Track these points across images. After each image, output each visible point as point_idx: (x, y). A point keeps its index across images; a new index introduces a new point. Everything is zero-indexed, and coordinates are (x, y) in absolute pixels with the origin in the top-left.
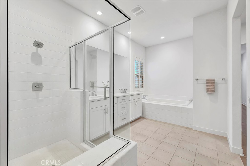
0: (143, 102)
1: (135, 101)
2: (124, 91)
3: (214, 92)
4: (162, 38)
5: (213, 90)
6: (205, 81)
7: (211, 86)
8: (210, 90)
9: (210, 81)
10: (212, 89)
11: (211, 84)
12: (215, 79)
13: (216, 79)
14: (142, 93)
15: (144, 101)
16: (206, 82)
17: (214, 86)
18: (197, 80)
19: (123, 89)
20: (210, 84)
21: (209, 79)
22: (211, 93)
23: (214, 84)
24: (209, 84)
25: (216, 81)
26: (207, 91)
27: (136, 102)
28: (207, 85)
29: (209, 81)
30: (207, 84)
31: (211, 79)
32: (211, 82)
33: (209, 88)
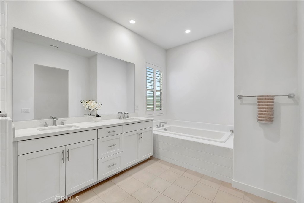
0: (154, 132)
1: (138, 132)
2: (124, 116)
3: (272, 121)
4: (188, 31)
5: (271, 118)
6: (255, 100)
7: (268, 109)
8: (265, 117)
9: (265, 99)
10: (269, 114)
11: (268, 105)
12: (274, 96)
13: (276, 96)
14: (154, 119)
15: (157, 131)
16: (258, 102)
17: (272, 109)
18: (241, 97)
19: (123, 113)
20: (265, 105)
21: (263, 96)
22: (267, 122)
23: (273, 105)
24: (263, 105)
25: (276, 99)
26: (260, 119)
27: (140, 134)
28: (259, 108)
29: (262, 99)
30: (259, 105)
31: (267, 96)
32: (268, 102)
33: (262, 114)
